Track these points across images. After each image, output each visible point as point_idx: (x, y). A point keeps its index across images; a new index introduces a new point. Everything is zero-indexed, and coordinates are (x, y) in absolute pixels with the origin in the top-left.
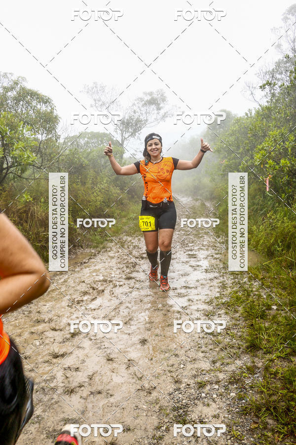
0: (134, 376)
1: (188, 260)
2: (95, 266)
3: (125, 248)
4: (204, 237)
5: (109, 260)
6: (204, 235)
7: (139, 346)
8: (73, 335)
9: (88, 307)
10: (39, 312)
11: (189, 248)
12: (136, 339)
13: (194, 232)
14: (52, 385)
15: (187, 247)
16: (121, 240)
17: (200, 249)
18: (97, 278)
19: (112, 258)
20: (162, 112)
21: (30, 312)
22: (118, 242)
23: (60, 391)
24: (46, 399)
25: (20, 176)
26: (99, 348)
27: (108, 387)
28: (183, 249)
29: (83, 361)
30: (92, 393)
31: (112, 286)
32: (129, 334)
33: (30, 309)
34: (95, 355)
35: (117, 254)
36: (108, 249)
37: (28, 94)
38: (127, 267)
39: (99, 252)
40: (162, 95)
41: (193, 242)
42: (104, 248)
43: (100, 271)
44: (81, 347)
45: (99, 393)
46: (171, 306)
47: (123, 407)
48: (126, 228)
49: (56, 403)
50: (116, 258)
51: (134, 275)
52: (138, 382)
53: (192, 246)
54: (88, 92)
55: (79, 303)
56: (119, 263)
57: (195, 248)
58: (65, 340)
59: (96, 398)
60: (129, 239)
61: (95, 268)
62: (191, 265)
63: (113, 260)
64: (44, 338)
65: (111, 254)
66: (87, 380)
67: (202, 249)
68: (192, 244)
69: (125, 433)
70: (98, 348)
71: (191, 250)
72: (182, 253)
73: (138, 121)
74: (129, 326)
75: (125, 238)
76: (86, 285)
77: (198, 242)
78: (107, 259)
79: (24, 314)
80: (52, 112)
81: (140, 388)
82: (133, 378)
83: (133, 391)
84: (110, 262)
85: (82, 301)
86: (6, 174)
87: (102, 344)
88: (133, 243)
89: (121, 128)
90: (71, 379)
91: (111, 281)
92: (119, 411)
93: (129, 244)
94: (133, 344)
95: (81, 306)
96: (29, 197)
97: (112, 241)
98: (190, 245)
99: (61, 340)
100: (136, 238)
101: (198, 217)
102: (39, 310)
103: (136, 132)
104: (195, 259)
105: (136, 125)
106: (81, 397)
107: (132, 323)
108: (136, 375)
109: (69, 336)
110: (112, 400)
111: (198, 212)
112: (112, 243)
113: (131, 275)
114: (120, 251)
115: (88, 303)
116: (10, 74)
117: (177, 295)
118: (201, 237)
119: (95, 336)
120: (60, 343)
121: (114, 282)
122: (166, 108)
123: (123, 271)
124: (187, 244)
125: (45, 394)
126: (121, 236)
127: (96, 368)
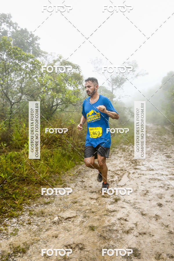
0: (163, 225)
1: (168, 159)
2: (112, 162)
3: (126, 152)
4: (171, 146)
5: (119, 158)
6: (171, 145)
7: (158, 207)
8: (116, 200)
9: (118, 185)
10: (90, 187)
11: (165, 152)
12: (154, 203)
13: (164, 143)
14: (115, 228)
15: (163, 151)
16: (122, 147)
17: (172, 153)
18: (117, 169)
19: (121, 157)
20: (136, 73)
21: (85, 187)
22: (121, 148)
23: (121, 232)
24: (114, 236)
25: (63, 110)
26: (135, 208)
27: (149, 231)
28: (161, 153)
29: (128, 216)
30: (140, 234)
31: (127, 173)
32: (149, 200)
33: (85, 185)
34: (133, 212)
35: (122, 155)
36: (116, 152)
37: (66, 63)
38: (132, 163)
39: (112, 154)
40: (135, 64)
41: (165, 149)
42: (113, 151)
43: (117, 165)
44: (123, 207)
45: (145, 234)
46: (169, 185)
47: (163, 243)
48: (122, 140)
49: (121, 238)
50: (123, 158)
51: (138, 167)
52: (166, 228)
53: (166, 151)
54: (92, 63)
55: (112, 182)
56: (126, 160)
57: (168, 152)
58: (112, 203)
59: (144, 237)
60: (127, 147)
61: (112, 163)
62: (171, 162)
63: (121, 158)
64: (99, 201)
65: (119, 155)
66: (134, 226)
67: (173, 153)
68: (166, 150)
69: (171, 259)
70: (133, 208)
71: (167, 153)
72: (162, 155)
73: (122, 79)
74: (147, 196)
75: (124, 146)
76: (111, 172)
77: (169, 149)
78: (118, 158)
79: (82, 188)
80: (80, 74)
81: (169, 232)
82: (162, 226)
83: (165, 233)
84: (120, 160)
85: (113, 181)
86: (56, 108)
87: (135, 206)
88: (129, 149)
89: (112, 83)
90: (124, 225)
91: (126, 170)
92: (161, 245)
93: (128, 149)
94: (154, 206)
95: (114, 184)
96: (73, 121)
97: (117, 148)
98: (165, 150)
99: (110, 203)
100: (131, 146)
101: (163, 134)
102: (90, 186)
103: (121, 85)
104: (171, 158)
105: (121, 81)
106: (134, 236)
107: (148, 194)
108: (163, 224)
109: (114, 201)
110: (154, 238)
111: (162, 132)
112: (117, 149)
113: (136, 167)
114: (124, 153)
115: (118, 182)
116: (54, 53)
117: (169, 178)
118: (170, 146)
119: (129, 201)
120: (110, 205)
121: (128, 171)
122: (137, 71)
123: (130, 165)
124: (163, 150)
125: (112, 233)
126: (121, 145)
127: (138, 220)
